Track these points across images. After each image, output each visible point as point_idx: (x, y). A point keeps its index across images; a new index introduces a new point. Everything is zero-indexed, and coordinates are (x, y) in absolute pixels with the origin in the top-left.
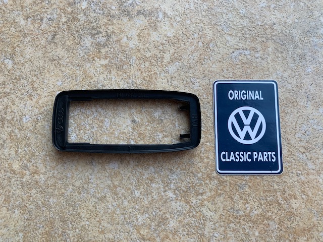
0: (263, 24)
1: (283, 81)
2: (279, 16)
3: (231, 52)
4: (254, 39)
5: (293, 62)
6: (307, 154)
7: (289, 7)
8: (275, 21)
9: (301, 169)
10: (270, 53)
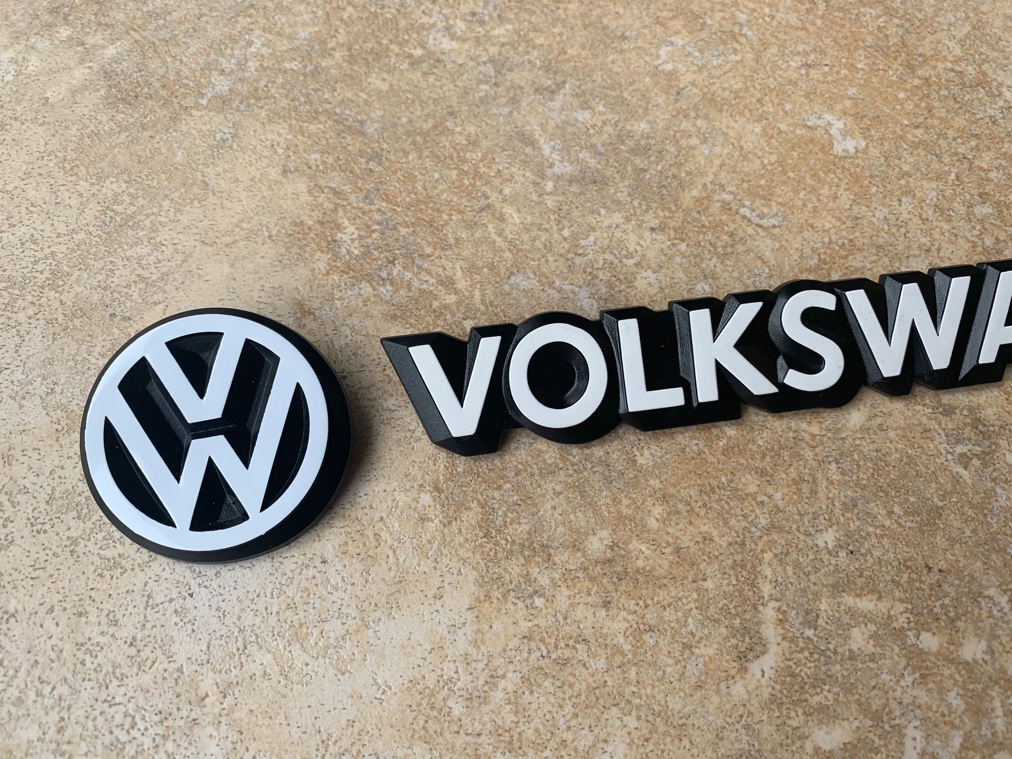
0: (676, 241)
1: (706, 135)
2: (632, 237)
3: (777, 230)
4: (717, 226)
5: (664, 153)
6: (737, 30)
7: (598, 243)
8: (647, 234)
9: (761, 20)
10: (700, 187)
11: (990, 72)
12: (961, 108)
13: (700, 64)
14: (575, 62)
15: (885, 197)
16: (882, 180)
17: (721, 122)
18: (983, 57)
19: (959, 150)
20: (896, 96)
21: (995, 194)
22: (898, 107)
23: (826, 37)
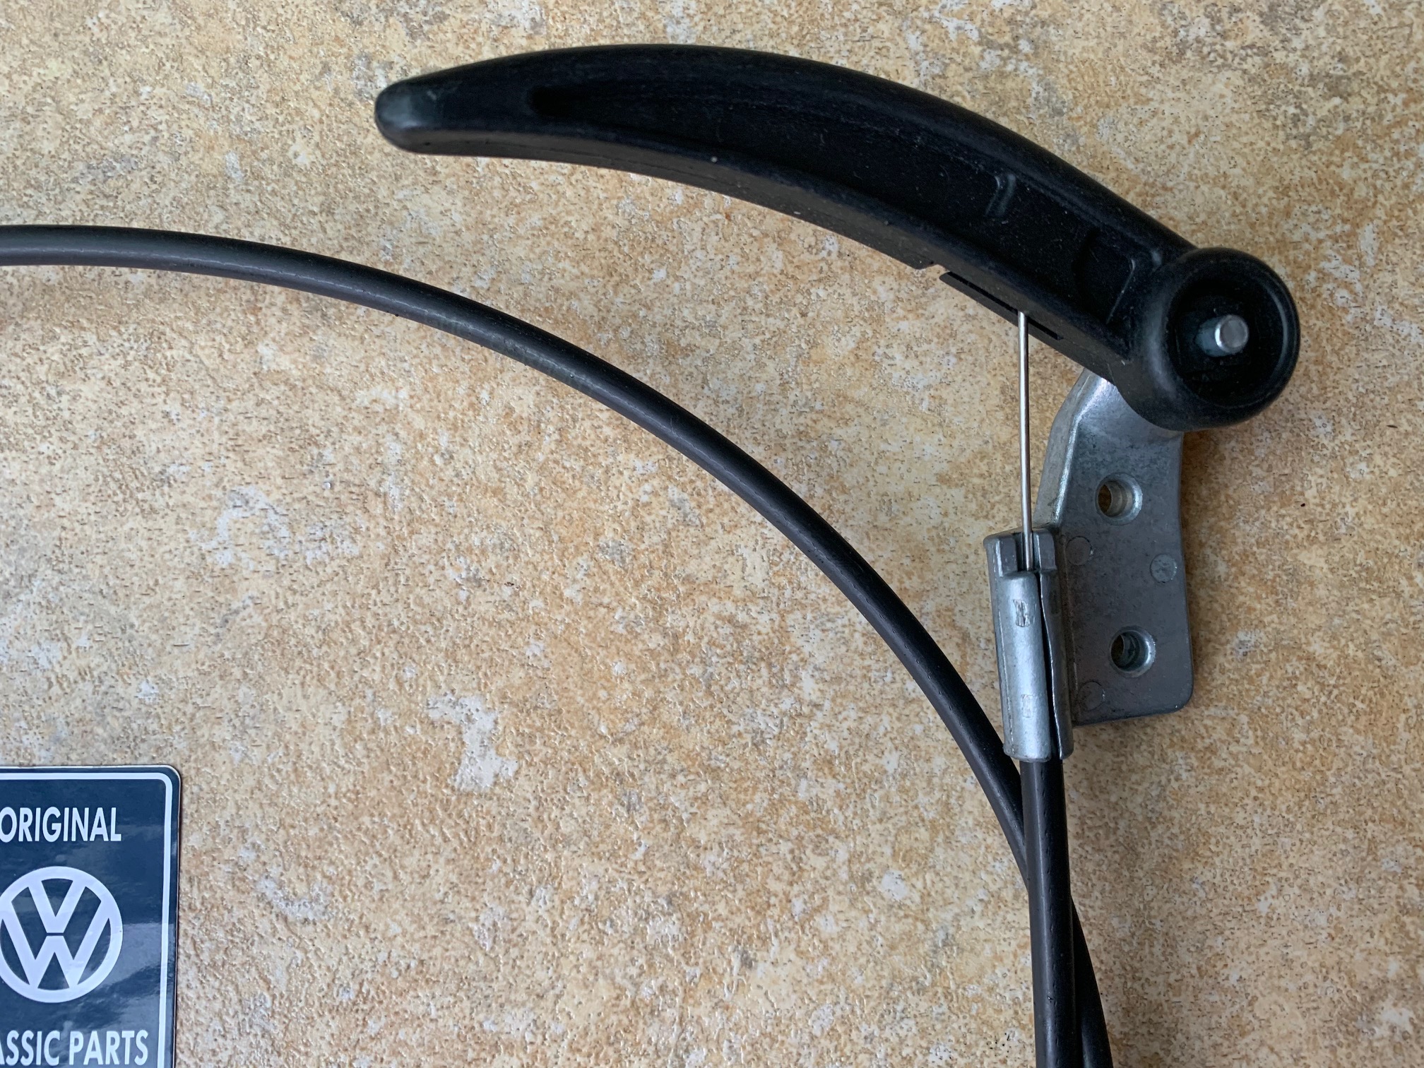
11: (796, 633)
12: (712, 707)
13: (282, 556)
14: (64, 528)
15: (508, 885)
16: (517, 849)
17: (280, 694)
18: (799, 595)
19: (672, 799)
20: (608, 667)
21: (696, 897)
22: (602, 694)
23: (532, 518)
